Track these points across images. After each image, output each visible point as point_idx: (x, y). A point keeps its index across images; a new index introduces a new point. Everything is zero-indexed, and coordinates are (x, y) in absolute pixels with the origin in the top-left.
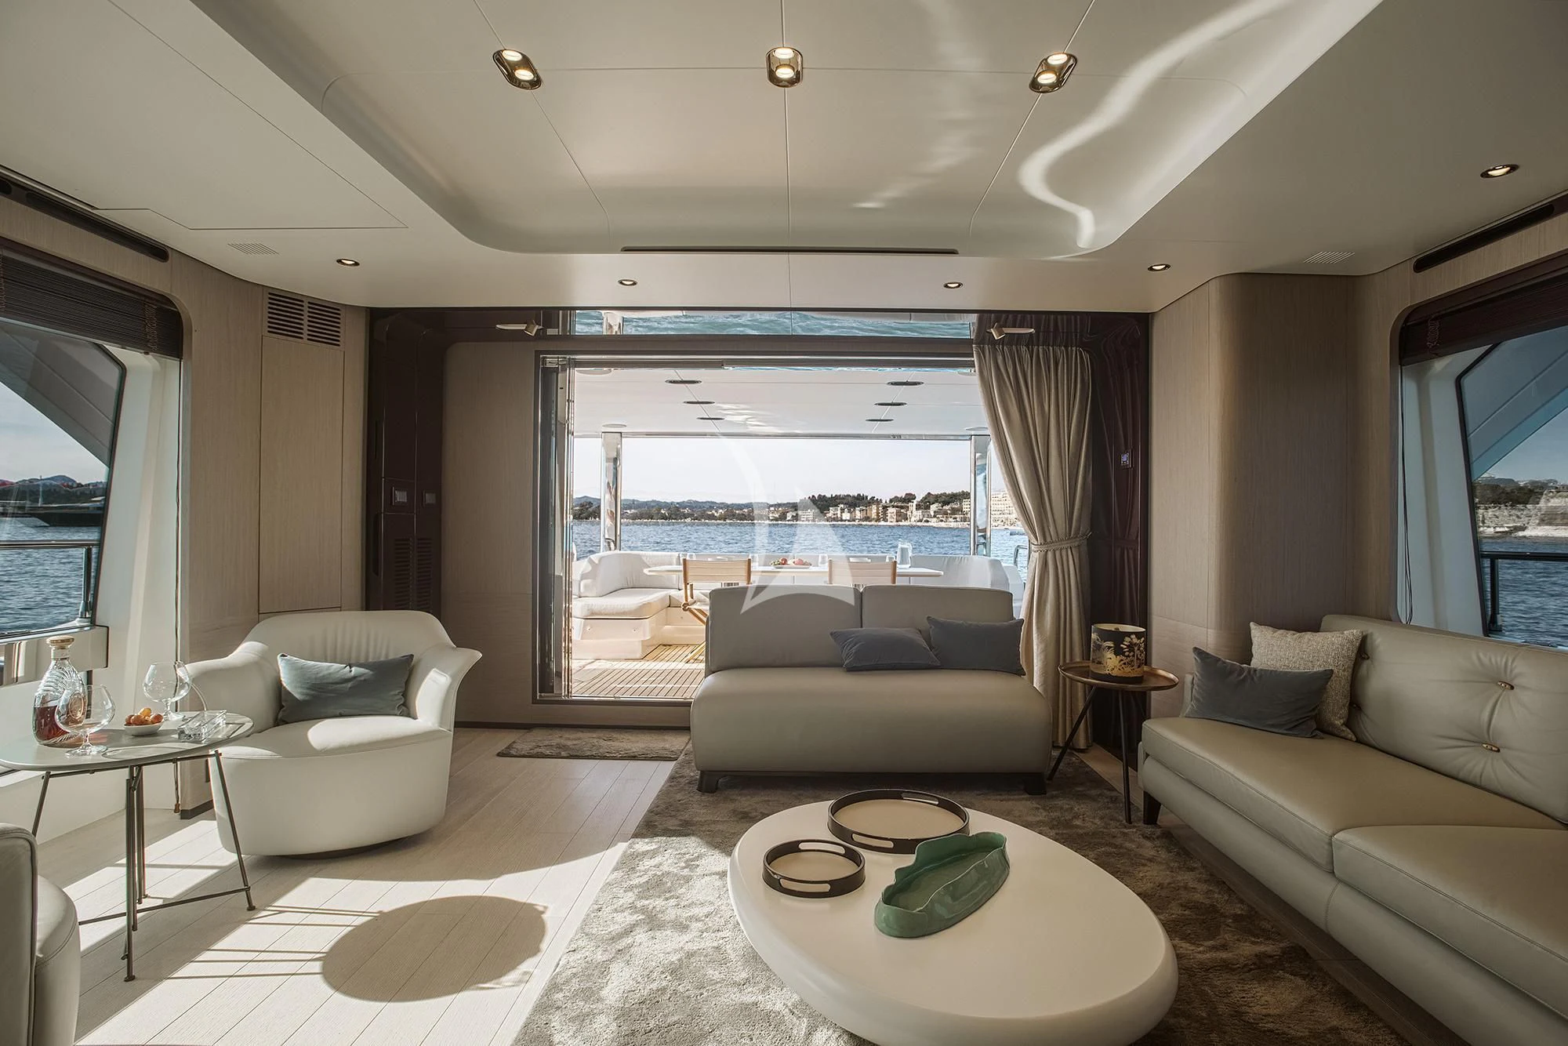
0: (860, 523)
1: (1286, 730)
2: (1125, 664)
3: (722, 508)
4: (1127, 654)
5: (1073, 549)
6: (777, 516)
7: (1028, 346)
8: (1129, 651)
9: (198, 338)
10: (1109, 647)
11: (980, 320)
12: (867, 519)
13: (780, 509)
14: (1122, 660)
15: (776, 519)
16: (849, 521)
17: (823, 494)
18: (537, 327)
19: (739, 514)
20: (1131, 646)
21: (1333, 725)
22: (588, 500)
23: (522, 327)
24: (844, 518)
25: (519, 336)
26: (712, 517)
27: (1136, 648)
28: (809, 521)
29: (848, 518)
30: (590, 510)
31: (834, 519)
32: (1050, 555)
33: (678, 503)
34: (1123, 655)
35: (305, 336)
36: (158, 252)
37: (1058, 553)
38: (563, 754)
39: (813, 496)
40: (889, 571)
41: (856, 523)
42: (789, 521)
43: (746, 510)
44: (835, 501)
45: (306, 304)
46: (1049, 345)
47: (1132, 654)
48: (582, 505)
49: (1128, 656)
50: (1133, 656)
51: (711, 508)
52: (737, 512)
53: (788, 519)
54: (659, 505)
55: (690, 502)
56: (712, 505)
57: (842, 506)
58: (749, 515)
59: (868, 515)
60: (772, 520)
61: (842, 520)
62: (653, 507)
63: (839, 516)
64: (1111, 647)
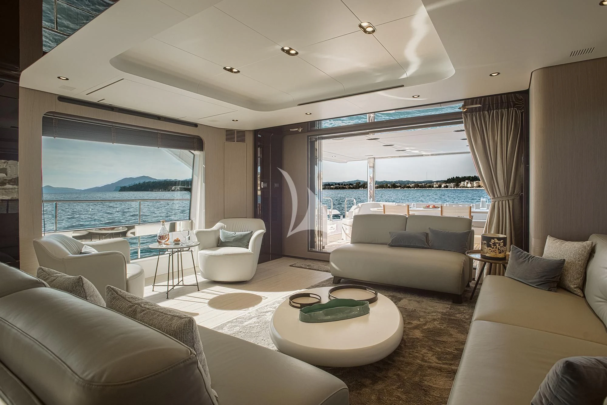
0: (476, 188)
1: (536, 285)
2: (491, 251)
3: (413, 183)
4: (492, 247)
5: (510, 201)
6: (437, 186)
7: (488, 111)
8: (494, 246)
9: (206, 146)
10: (485, 244)
11: (465, 103)
12: (479, 186)
13: (438, 183)
14: (490, 249)
15: (437, 187)
16: (470, 187)
17: (458, 176)
18: (301, 129)
19: (421, 186)
20: (494, 244)
21: (569, 287)
22: (359, 182)
23: (297, 129)
24: (468, 186)
25: (297, 132)
26: (409, 187)
27: (497, 245)
28: (452, 188)
29: (470, 186)
30: (360, 185)
31: (463, 187)
32: (496, 203)
33: (394, 182)
34: (491, 247)
35: (236, 141)
36: (196, 125)
37: (500, 202)
38: (308, 267)
39: (453, 177)
40: (469, 210)
41: (474, 188)
42: (442, 188)
43: (424, 184)
44: (464, 179)
45: (236, 132)
46: (499, 109)
47: (495, 247)
48: (356, 183)
49: (493, 248)
50: (496, 248)
51: (408, 184)
52: (420, 185)
53: (442, 187)
54: (387, 183)
55: (399, 181)
56: (409, 182)
57: (467, 181)
58: (425, 186)
59: (480, 185)
60: (435, 188)
61: (467, 187)
62: (384, 183)
63: (466, 185)
64: (486, 243)
